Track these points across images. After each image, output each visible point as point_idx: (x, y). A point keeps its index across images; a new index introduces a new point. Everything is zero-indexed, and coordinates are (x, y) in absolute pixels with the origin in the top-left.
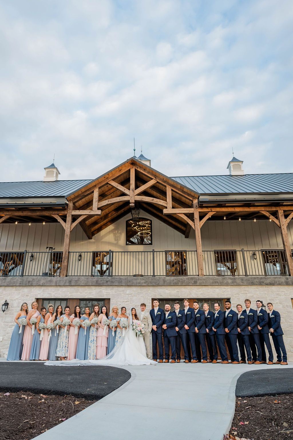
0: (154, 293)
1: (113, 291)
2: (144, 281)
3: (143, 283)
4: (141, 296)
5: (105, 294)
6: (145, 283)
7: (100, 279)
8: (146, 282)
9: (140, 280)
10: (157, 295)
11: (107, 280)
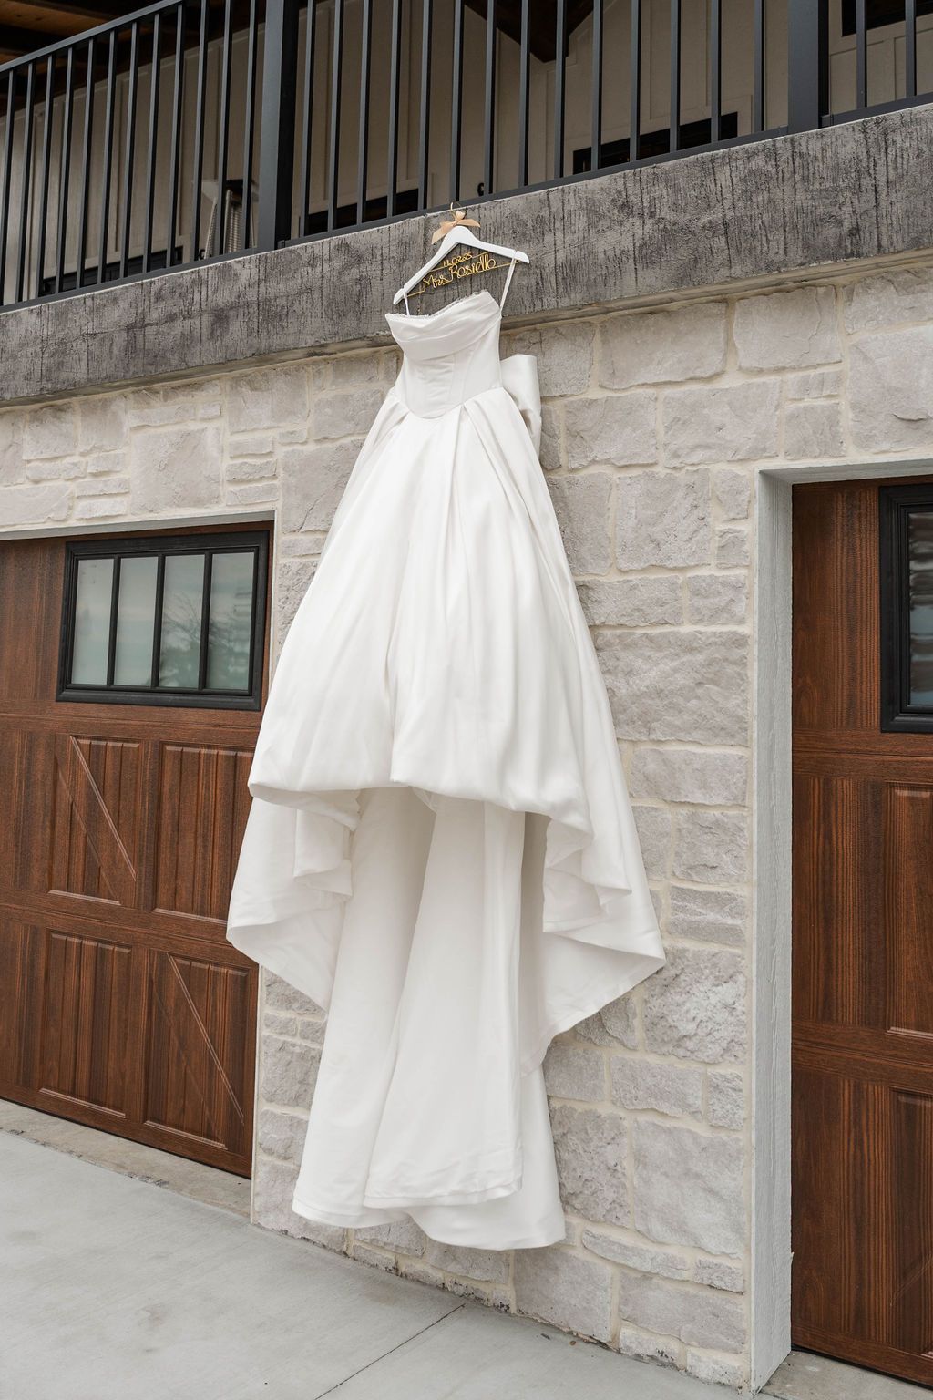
0: (805, 388)
1: (303, 426)
2: (634, 232)
3: (617, 263)
4: (613, 452)
5: (225, 465)
6: (647, 255)
7: (159, 298)
8: (669, 235)
9: (581, 222)
10: (847, 418)
11: (225, 297)
